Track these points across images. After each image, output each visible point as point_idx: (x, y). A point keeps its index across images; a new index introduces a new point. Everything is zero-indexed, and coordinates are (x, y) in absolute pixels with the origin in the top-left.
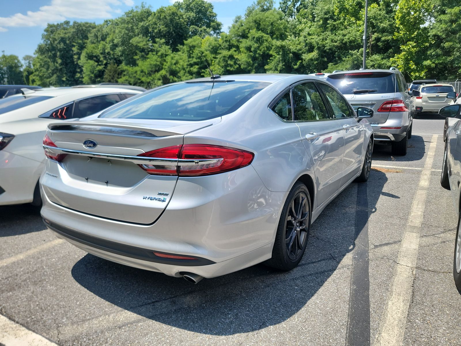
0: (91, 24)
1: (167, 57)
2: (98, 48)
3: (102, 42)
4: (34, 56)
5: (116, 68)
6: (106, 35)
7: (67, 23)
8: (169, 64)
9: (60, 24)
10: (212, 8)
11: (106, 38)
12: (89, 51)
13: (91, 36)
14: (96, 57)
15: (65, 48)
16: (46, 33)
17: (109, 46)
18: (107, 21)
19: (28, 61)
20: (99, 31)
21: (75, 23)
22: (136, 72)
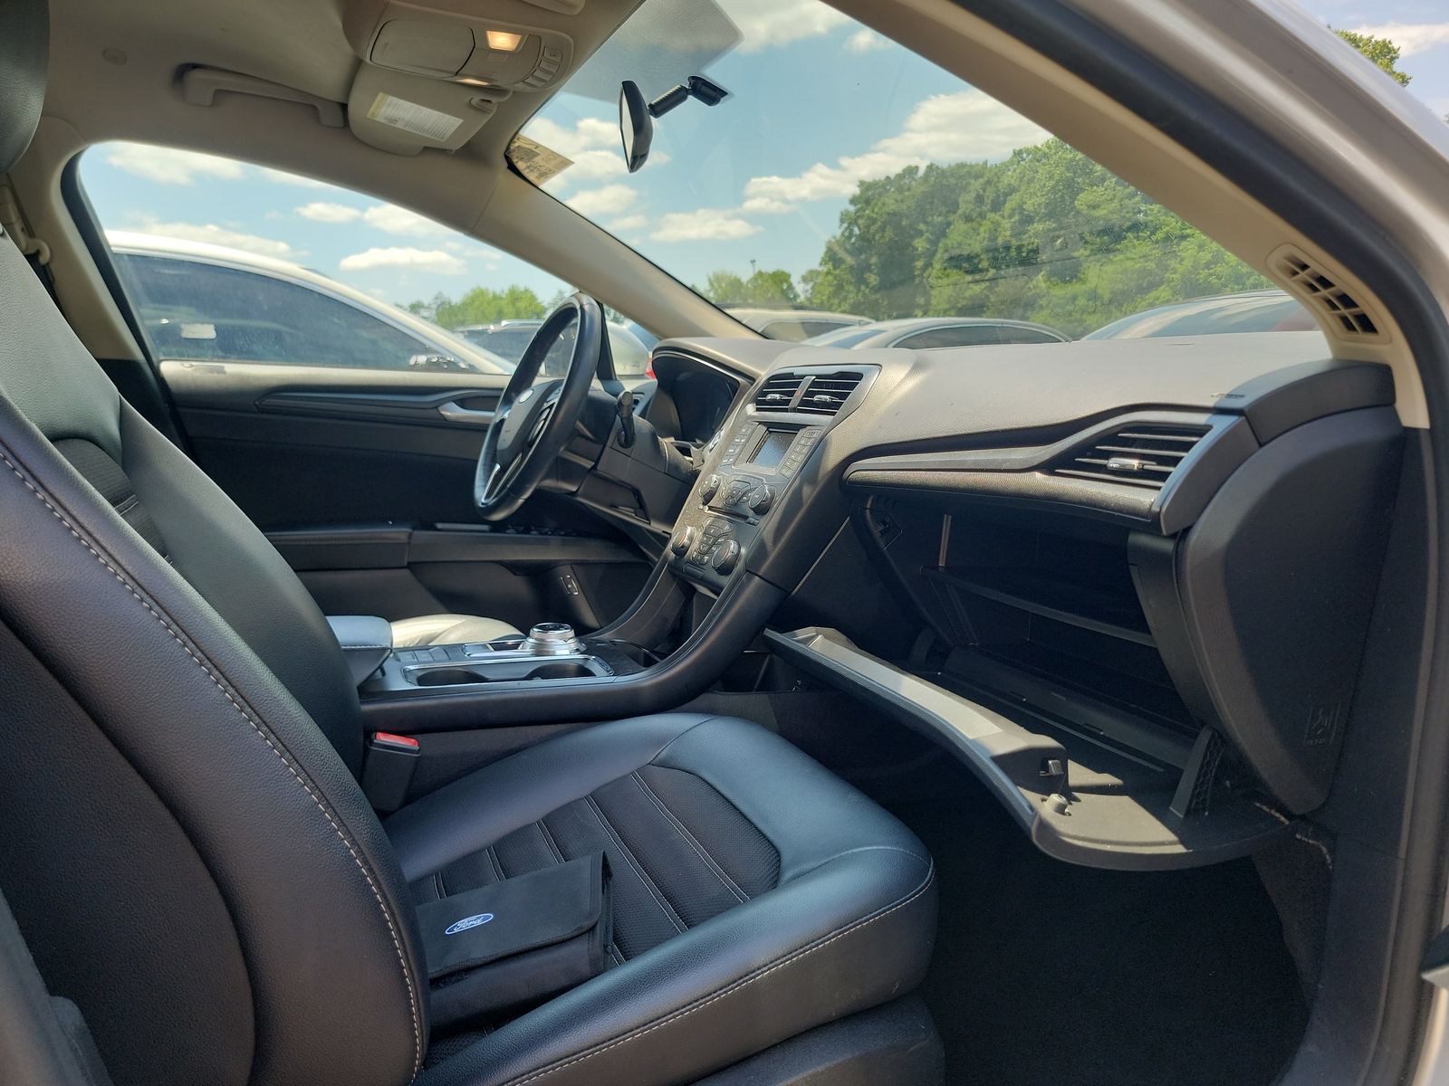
0: (971, 166)
1: (1184, 243)
2: (979, 234)
3: (991, 215)
4: (820, 269)
5: (1022, 288)
6: (1006, 195)
7: (911, 171)
8: (1188, 264)
9: (892, 177)
10: (1392, 59)
11: (1005, 203)
12: (952, 244)
13: (966, 202)
14: (969, 258)
15: (895, 241)
16: (852, 208)
17: (1008, 226)
18: (1020, 152)
19: (811, 284)
20: (989, 182)
21: (930, 168)
22: (1074, 298)
